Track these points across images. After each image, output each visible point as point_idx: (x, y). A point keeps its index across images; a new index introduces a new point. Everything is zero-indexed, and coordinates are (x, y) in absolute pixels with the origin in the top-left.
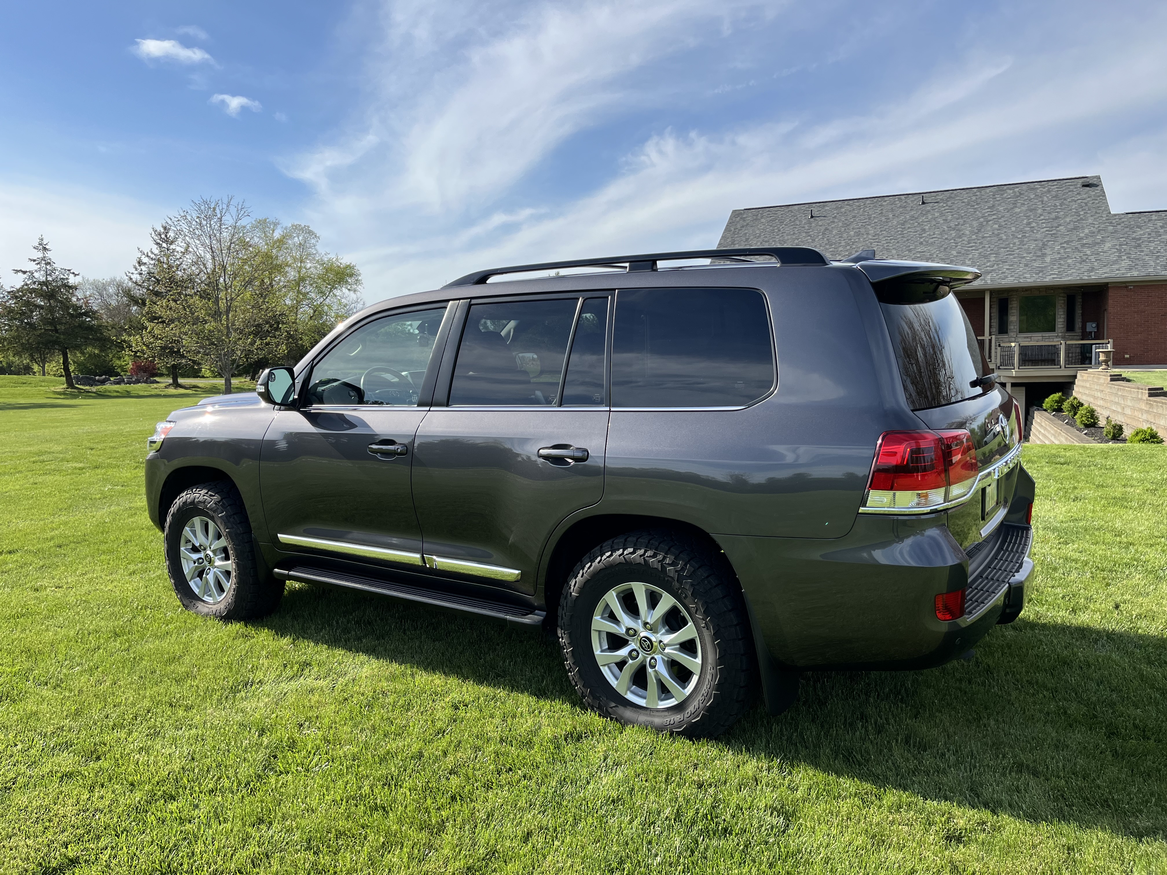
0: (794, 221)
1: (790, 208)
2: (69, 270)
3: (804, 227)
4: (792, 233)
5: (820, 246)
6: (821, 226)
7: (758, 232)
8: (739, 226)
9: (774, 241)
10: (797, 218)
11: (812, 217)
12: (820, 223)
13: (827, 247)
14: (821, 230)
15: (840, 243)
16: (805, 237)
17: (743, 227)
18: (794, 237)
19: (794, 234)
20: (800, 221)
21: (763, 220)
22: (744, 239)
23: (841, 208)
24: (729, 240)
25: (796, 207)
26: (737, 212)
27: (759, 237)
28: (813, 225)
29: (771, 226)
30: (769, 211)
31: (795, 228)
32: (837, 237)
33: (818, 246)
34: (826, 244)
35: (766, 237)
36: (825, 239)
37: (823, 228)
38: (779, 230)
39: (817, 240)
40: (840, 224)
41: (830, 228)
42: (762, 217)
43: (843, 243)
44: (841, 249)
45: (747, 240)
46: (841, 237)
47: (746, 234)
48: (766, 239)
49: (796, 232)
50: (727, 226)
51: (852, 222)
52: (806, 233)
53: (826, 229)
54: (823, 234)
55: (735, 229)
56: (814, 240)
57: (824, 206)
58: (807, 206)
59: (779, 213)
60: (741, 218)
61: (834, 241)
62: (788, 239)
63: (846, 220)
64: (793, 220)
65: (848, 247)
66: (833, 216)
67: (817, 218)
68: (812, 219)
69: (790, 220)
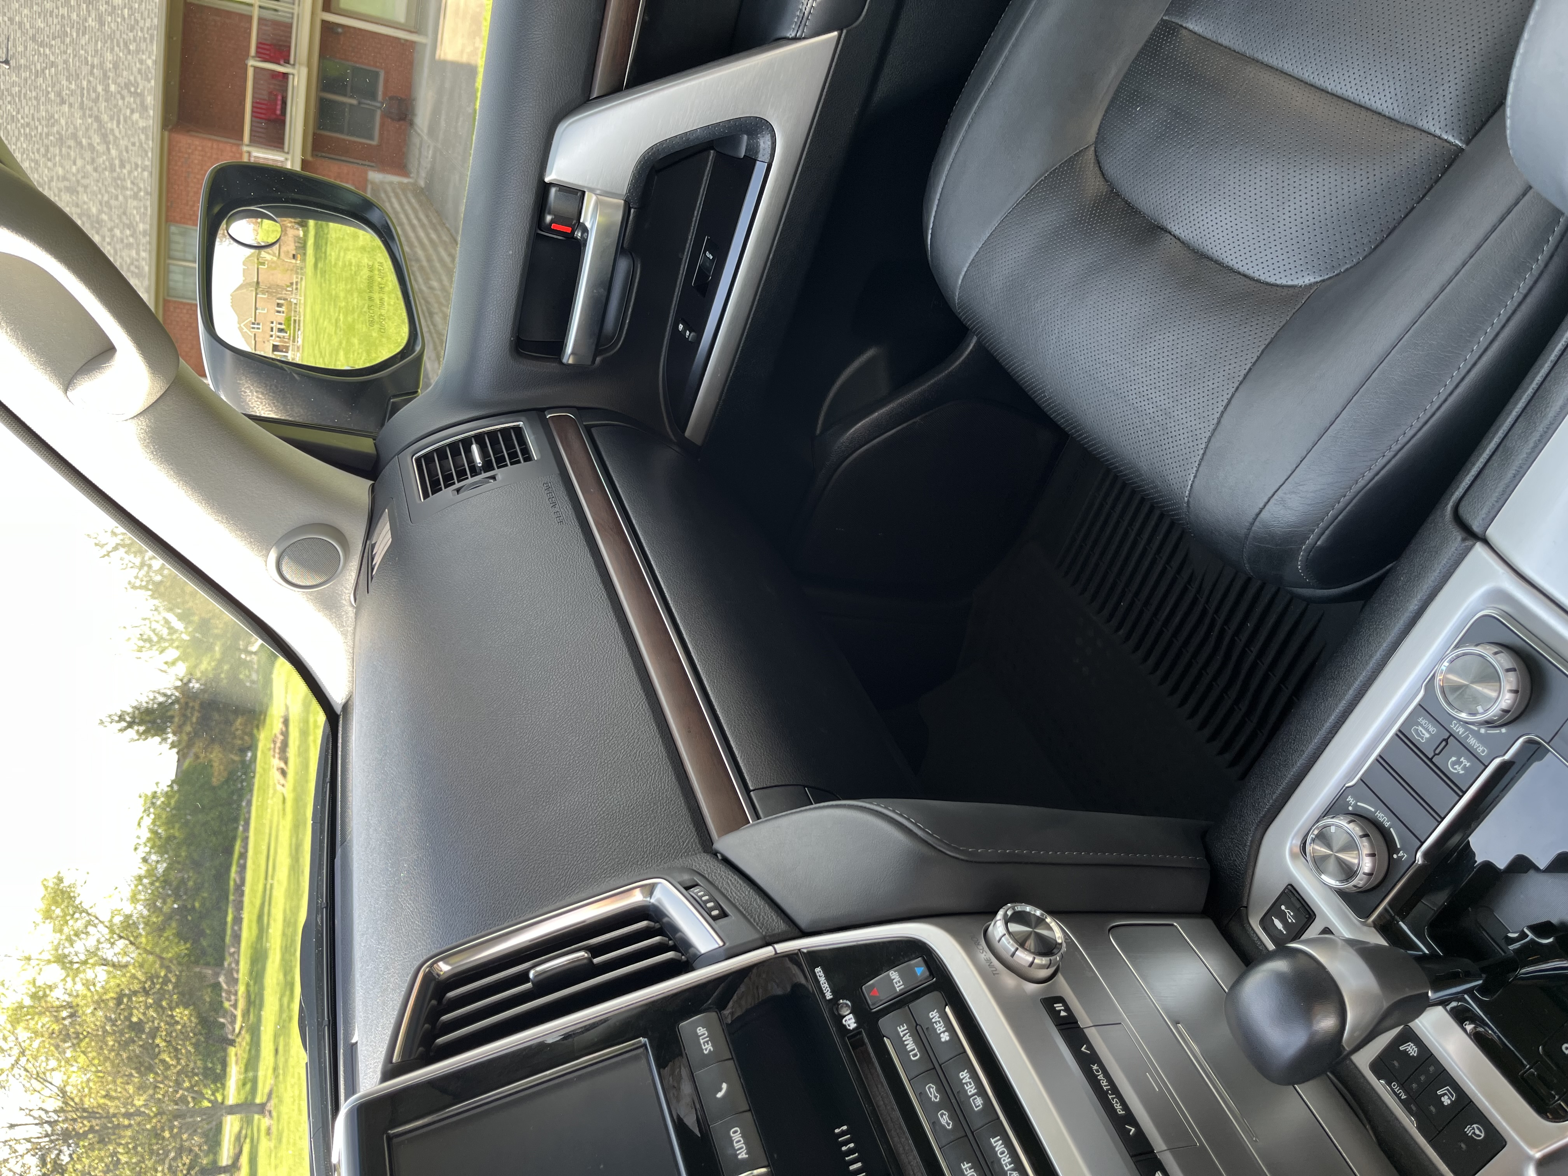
0: (11, 95)
3: (26, 80)
4: (35, 102)
5: (65, 52)
6: (26, 48)
9: (47, 135)
10: (7, 90)
11: (7, 62)
12: (20, 49)
13: (68, 40)
14: (34, 50)
15: (63, 16)
16: (45, 79)
18: (43, 99)
19: (36, 98)
20: (13, 84)
27: (37, 162)
28: (22, 61)
29: (18, 139)
31: (25, 94)
32: (50, 20)
33: (64, 57)
34: (63, 42)
35: (38, 150)
36: (53, 42)
37: (31, 45)
38: (28, 125)
39: (52, 58)
40: (26, 11)
41: (31, 32)
44: (74, 16)
46: (52, 12)
48: (42, 150)
49: (34, 94)
52: (37, 76)
53: (33, 39)
54: (42, 44)
56: (53, 64)
61: (58, 27)
62: (47, 111)
64: (9, 98)
66: (8, 23)
67: (11, 53)
68: (12, 63)
69: (9, 103)
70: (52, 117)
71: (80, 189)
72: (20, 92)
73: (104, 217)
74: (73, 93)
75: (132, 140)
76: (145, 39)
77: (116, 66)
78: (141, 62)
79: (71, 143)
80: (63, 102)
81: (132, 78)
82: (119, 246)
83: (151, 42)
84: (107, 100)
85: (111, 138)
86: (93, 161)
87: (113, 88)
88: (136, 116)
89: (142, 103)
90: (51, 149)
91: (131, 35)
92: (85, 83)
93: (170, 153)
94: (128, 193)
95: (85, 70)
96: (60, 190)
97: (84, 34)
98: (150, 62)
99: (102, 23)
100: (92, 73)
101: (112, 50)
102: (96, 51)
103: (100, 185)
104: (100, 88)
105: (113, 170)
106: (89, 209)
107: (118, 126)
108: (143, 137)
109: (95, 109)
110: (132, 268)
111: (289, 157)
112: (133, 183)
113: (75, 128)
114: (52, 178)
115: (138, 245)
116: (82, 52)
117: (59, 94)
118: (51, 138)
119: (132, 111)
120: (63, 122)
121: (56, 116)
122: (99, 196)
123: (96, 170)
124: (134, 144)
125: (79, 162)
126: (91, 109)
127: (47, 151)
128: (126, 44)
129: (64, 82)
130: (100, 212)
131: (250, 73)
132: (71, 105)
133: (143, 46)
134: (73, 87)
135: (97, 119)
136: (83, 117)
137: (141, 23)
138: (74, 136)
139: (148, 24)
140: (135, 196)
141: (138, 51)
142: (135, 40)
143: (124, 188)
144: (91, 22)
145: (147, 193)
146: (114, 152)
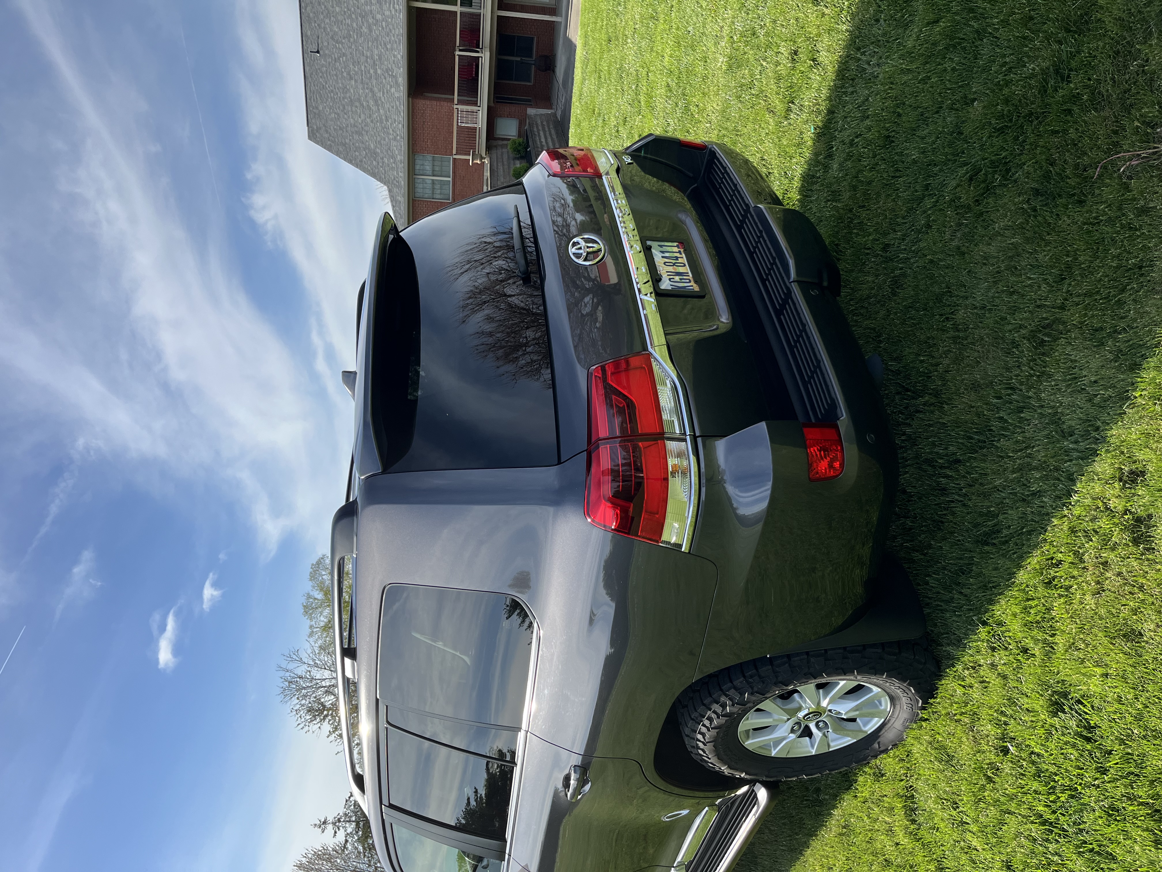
0: (321, 72)
1: (308, 75)
2: (347, 801)
3: (329, 63)
4: (335, 77)
5: (351, 47)
6: (328, 44)
7: (333, 115)
8: (326, 136)
9: (344, 98)
10: (319, 69)
11: (318, 52)
12: (325, 44)
13: (352, 40)
14: (333, 45)
15: (348, 25)
16: (340, 63)
17: (327, 131)
18: (340, 76)
19: (336, 75)
20: (323, 66)
21: (321, 108)
22: (340, 132)
23: (309, 17)
24: (341, 149)
25: (307, 69)
26: (311, 135)
27: (338, 114)
28: (327, 52)
29: (327, 100)
30: (310, 100)
31: (330, 72)
32: (341, 27)
33: (350, 50)
34: (349, 41)
35: (339, 107)
36: (344, 41)
37: (331, 42)
38: (332, 91)
39: (344, 51)
40: (327, 21)
41: (331, 34)
42: (317, 108)
43: (348, 21)
44: (355, 25)
45: (341, 129)
46: (342, 21)
47: (335, 129)
48: (341, 107)
49: (335, 73)
50: (325, 148)
51: (325, 7)
52: (335, 62)
53: (332, 38)
54: (337, 42)
55: (329, 140)
56: (344, 55)
57: (307, 36)
58: (306, 55)
59: (313, 88)
60: (317, 131)
61: (346, 32)
62: (342, 84)
63: (322, 13)
64: (321, 74)
65: (353, 16)
66: (318, 27)
67: (320, 46)
68: (321, 52)
69: (321, 77)
70: (346, 87)
71: (363, 132)
72: (327, 70)
73: (378, 150)
74: (356, 73)
75: (392, 104)
76: (396, 42)
77: (380, 58)
78: (395, 56)
79: (357, 104)
80: (351, 78)
81: (390, 66)
82: (387, 169)
83: (399, 44)
84: (376, 79)
85: (380, 102)
86: (370, 116)
87: (379, 71)
88: (393, 90)
89: (397, 82)
90: (346, 107)
91: (388, 39)
92: (363, 68)
93: (413, 112)
94: (391, 137)
95: (363, 59)
96: (353, 133)
97: (361, 36)
98: (399, 57)
99: (371, 30)
100: (367, 61)
101: (377, 47)
102: (368, 47)
103: (375, 131)
104: (372, 71)
105: (381, 122)
106: (369, 145)
107: (383, 96)
108: (398, 103)
109: (370, 84)
110: (395, 182)
111: (480, 109)
112: (393, 131)
113: (359, 94)
114: (348, 125)
115: (397, 168)
116: (360, 48)
117: (349, 74)
118: (346, 100)
119: (391, 87)
120: (352, 91)
121: (348, 87)
122: (375, 138)
123: (372, 121)
124: (393, 107)
125: (363, 116)
126: (367, 84)
127: (344, 108)
128: (385, 44)
129: (351, 66)
130: (376, 147)
131: (457, 58)
132: (356, 81)
133: (395, 46)
134: (356, 69)
135: (372, 91)
136: (363, 89)
137: (393, 32)
138: (359, 100)
139: (397, 33)
140: (395, 139)
141: (392, 49)
142: (390, 43)
143: (389, 134)
144: (365, 30)
145: (401, 137)
146: (381, 111)
